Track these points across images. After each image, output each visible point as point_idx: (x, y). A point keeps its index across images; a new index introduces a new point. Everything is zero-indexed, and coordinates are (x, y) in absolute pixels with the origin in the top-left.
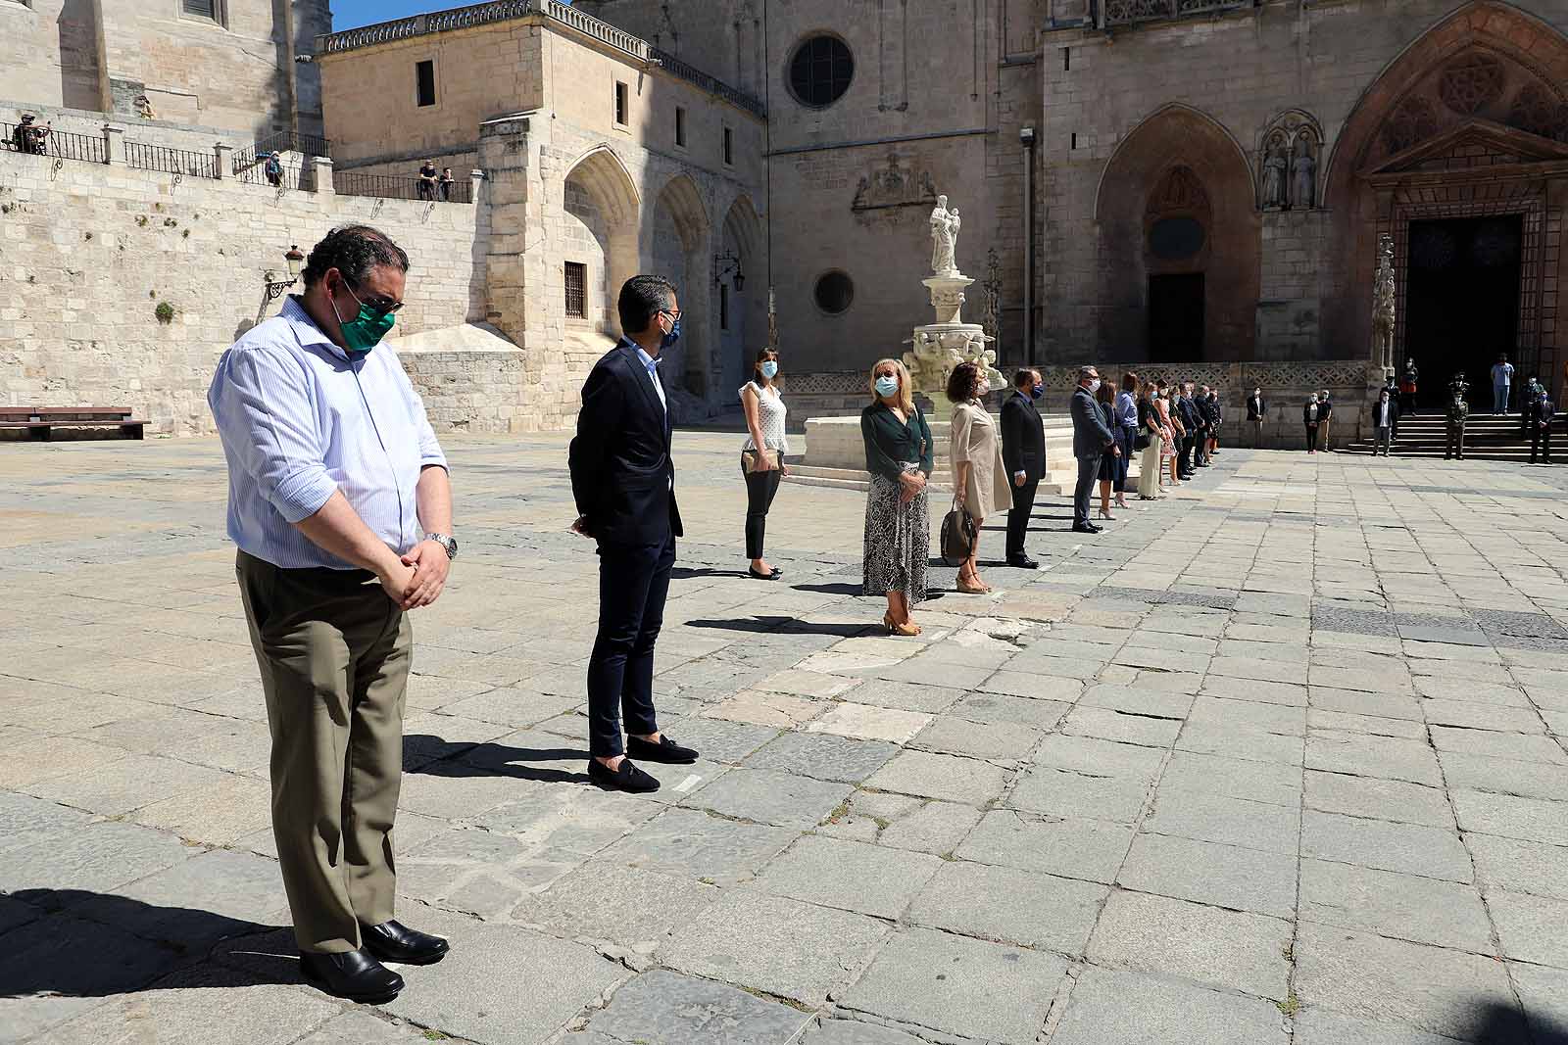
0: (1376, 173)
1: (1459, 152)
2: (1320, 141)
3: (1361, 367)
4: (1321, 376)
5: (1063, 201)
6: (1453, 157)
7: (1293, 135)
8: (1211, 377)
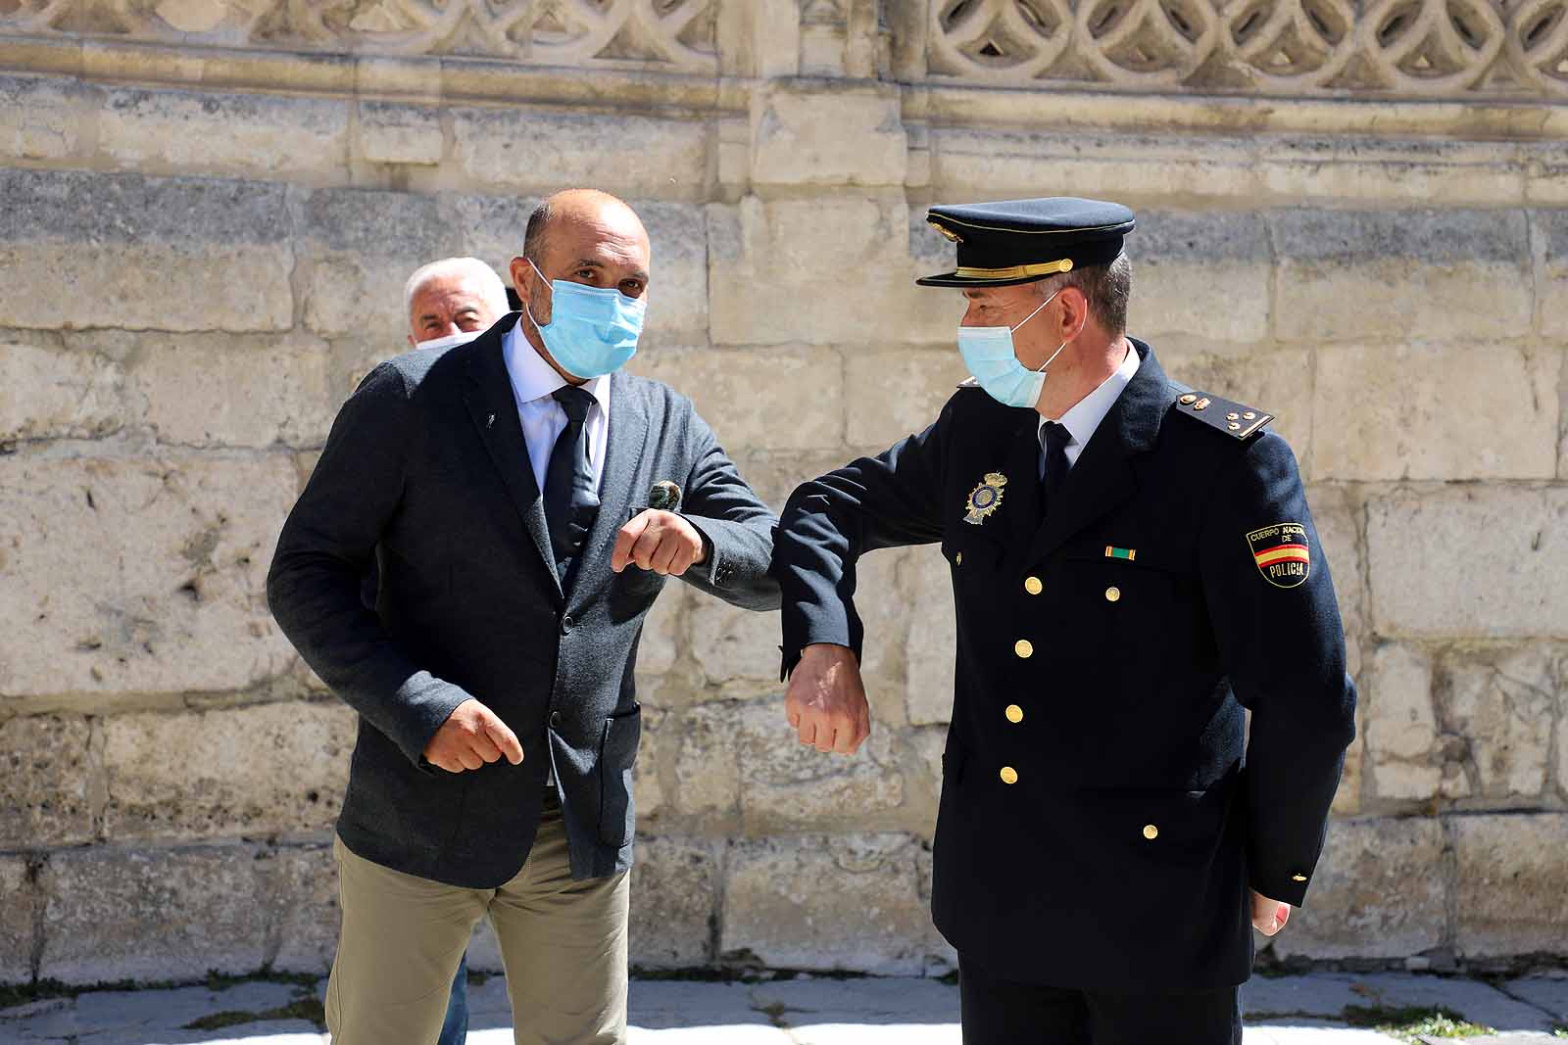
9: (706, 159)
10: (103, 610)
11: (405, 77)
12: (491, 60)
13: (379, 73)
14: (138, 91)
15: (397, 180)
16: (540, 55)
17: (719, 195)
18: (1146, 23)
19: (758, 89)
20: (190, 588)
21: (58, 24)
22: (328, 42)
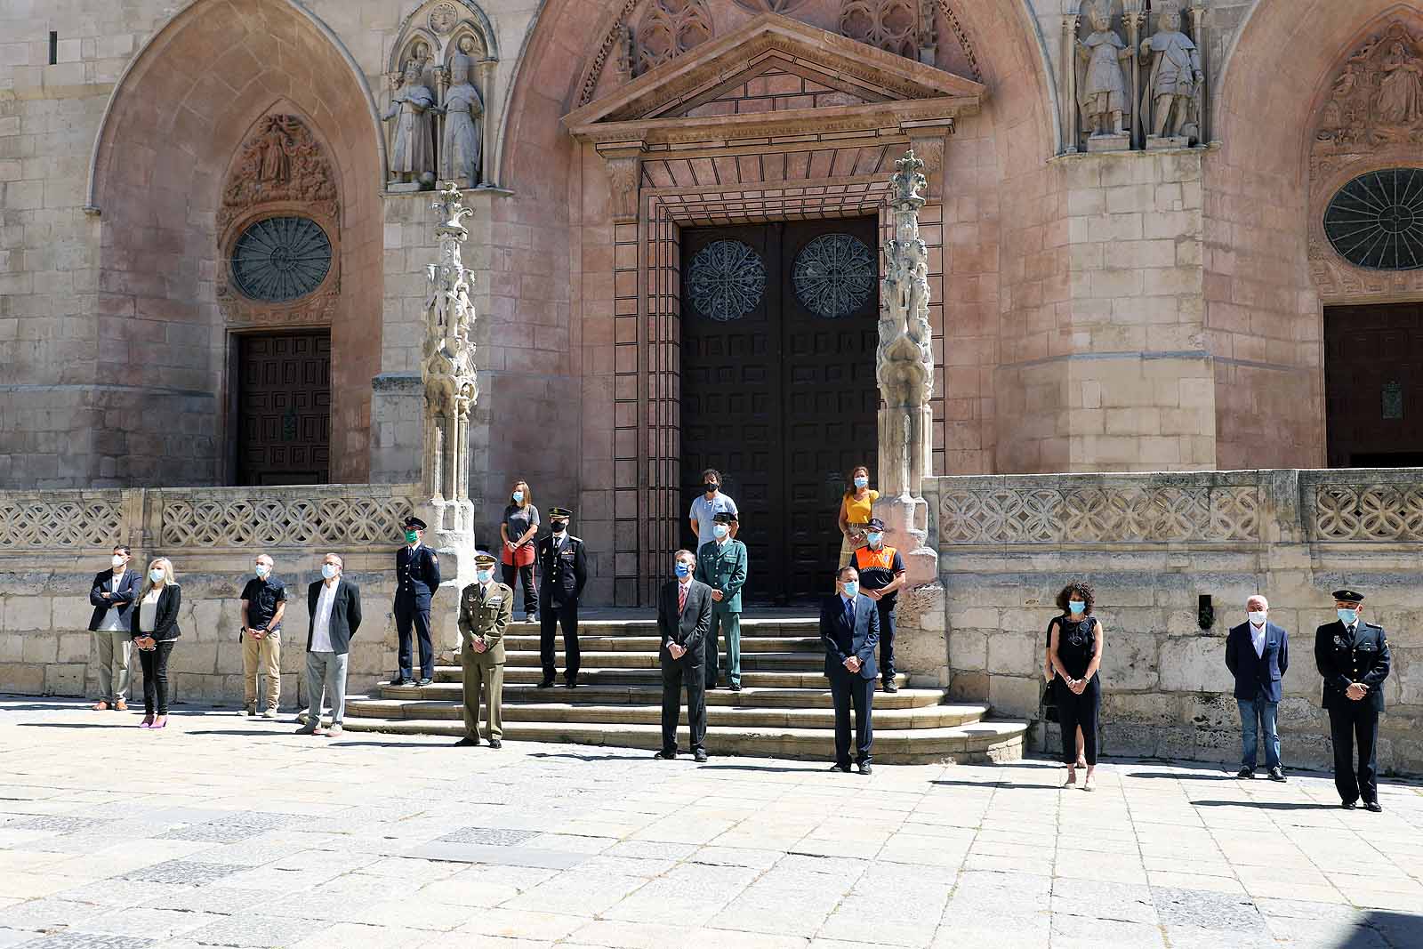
0: (602, 120)
1: (755, 87)
2: (491, 53)
3: (402, 500)
4: (318, 522)
5: (34, 169)
6: (746, 97)
7: (445, 41)
8: (83, 525)
9: (1257, 563)
10: (1114, 670)
11: (1180, 547)
12: (1201, 541)
13: (1173, 546)
14: (1118, 554)
15: (1178, 571)
16: (1212, 540)
17: (1261, 572)
18: (1382, 524)
19: (1270, 545)
20: (1132, 665)
21: (1101, 540)
22: (1161, 540)
